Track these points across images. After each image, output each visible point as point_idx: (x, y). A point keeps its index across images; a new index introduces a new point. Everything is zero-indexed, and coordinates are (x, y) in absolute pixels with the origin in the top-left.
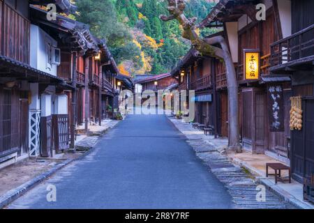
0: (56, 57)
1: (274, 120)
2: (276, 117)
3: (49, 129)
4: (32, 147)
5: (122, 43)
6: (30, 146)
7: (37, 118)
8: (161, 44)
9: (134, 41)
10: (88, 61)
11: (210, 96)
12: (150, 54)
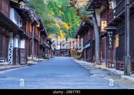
0: (20, 23)
1: (110, 45)
2: (111, 44)
3: (17, 53)
4: (10, 60)
5: (50, 25)
6: (9, 60)
7: (12, 48)
8: (71, 27)
9: (56, 24)
10: (34, 27)
11: (90, 44)
12: (65, 32)
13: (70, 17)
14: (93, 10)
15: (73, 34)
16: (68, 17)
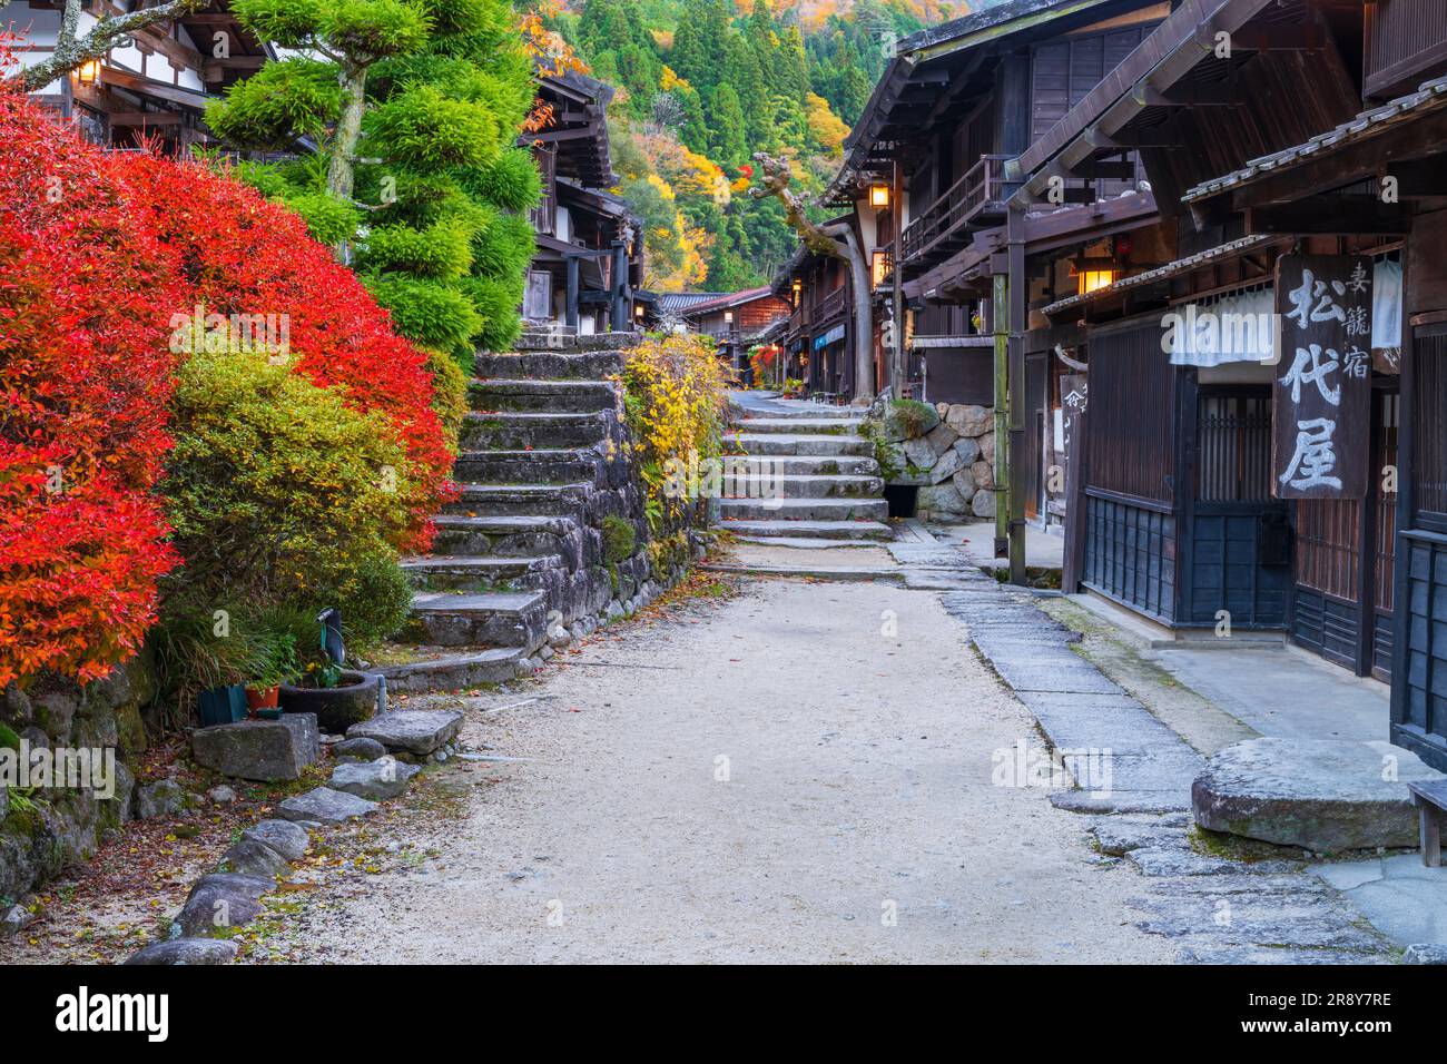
8: (743, 183)
9: (651, 179)
11: (842, 327)
12: (703, 220)
13: (740, 112)
14: (848, 205)
15: (761, 238)
16: (720, 111)
